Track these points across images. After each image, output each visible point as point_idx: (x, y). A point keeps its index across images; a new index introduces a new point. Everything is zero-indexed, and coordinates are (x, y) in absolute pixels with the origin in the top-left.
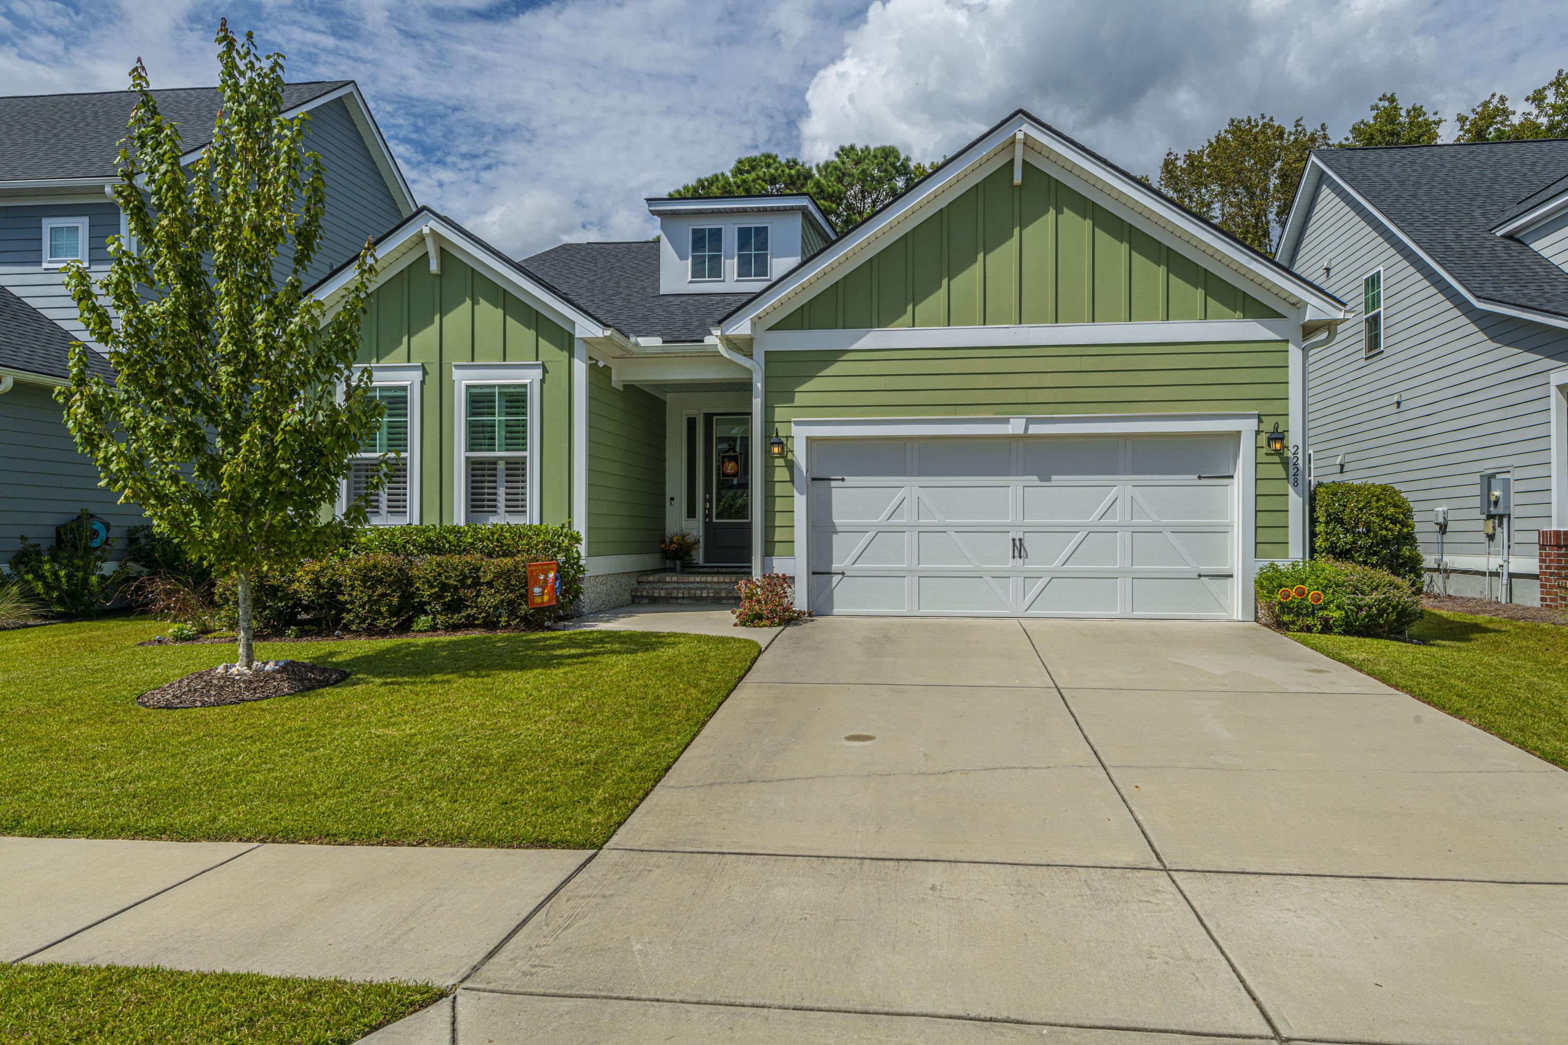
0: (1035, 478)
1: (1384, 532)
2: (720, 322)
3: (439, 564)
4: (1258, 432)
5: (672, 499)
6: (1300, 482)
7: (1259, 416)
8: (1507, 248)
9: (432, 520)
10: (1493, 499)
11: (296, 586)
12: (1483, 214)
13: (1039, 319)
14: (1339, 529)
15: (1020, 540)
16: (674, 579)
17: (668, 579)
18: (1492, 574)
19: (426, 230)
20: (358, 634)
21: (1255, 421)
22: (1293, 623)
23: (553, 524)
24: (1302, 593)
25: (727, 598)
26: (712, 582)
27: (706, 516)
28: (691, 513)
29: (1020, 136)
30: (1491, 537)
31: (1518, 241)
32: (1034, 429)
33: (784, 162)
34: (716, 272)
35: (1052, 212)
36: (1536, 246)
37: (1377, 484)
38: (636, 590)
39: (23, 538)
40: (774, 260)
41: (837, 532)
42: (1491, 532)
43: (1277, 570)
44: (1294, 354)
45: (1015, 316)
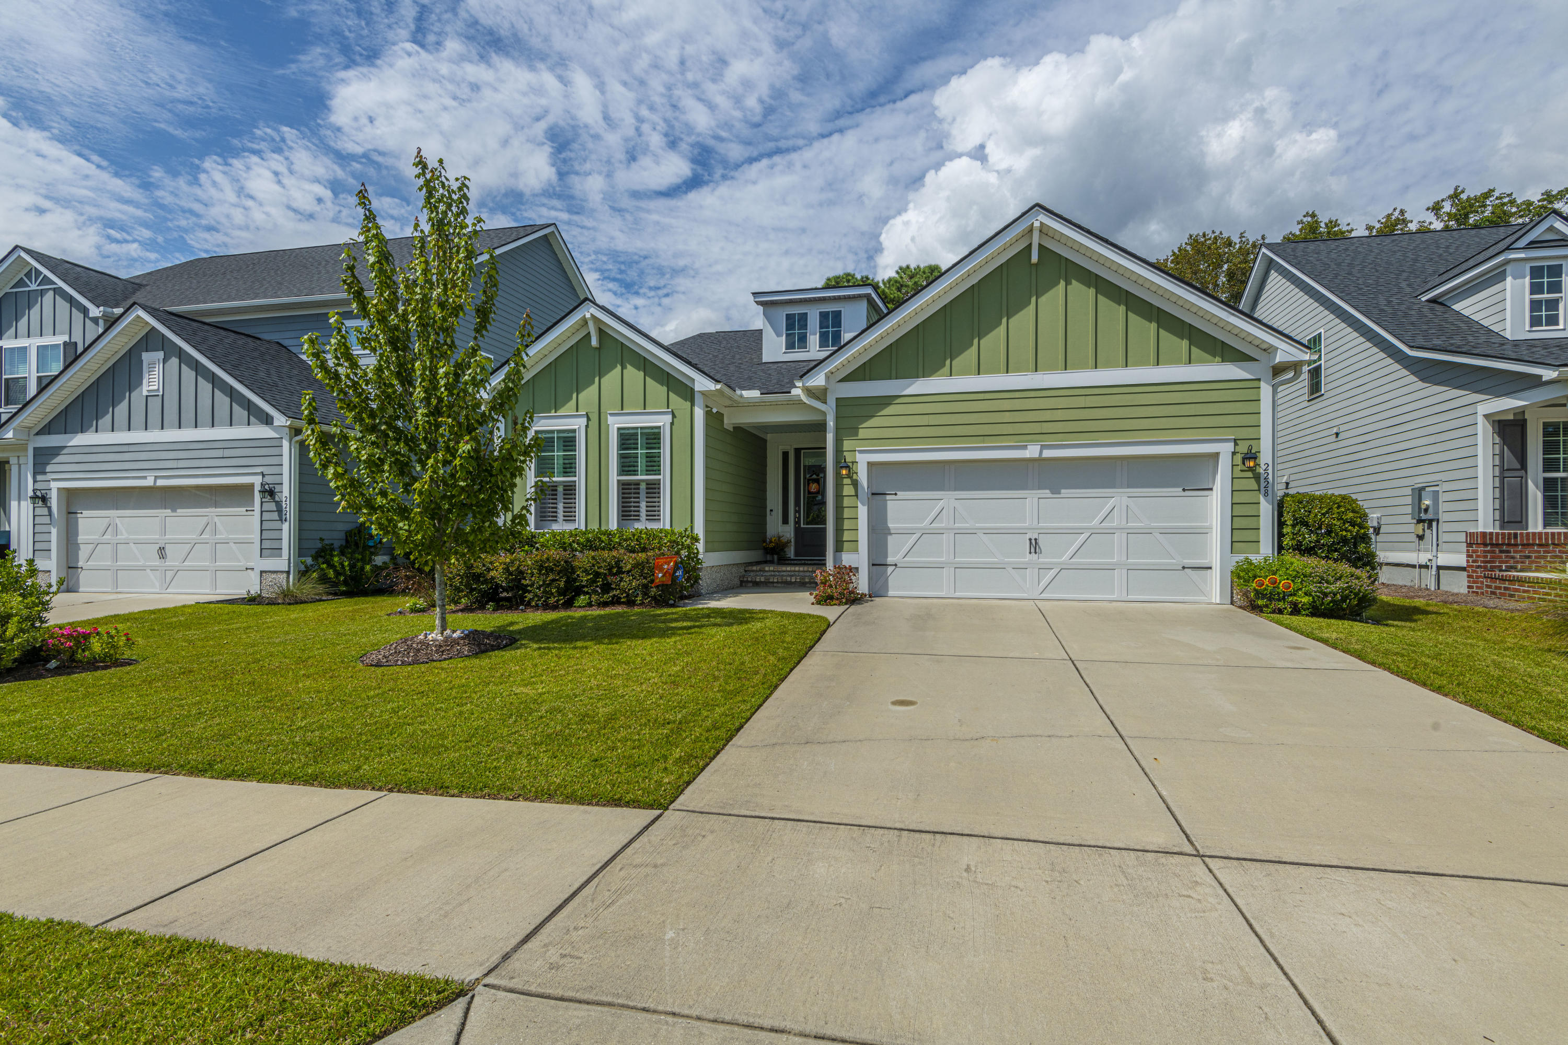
0: (1048, 491)
1: (1344, 533)
2: (802, 377)
3: (593, 558)
4: (1234, 453)
5: (771, 511)
6: (1270, 492)
7: (1235, 440)
8: (1432, 310)
9: (594, 526)
10: (1423, 507)
11: (492, 573)
12: (1409, 285)
13: (1051, 368)
14: (1304, 529)
15: (1036, 540)
16: (772, 568)
17: (767, 569)
18: (1421, 567)
19: (588, 315)
20: (537, 607)
21: (1233, 444)
22: (1267, 606)
23: (678, 529)
24: (1274, 582)
26: (799, 571)
27: (796, 523)
28: (785, 521)
29: (1037, 224)
30: (1421, 538)
31: (1441, 304)
32: (1047, 454)
33: (859, 278)
34: (804, 345)
35: (1062, 283)
36: (1456, 307)
37: (1336, 494)
38: (744, 576)
39: (322, 540)
40: (844, 331)
41: (891, 534)
42: (1421, 533)
43: (1251, 563)
44: (1266, 390)
45: (1032, 366)
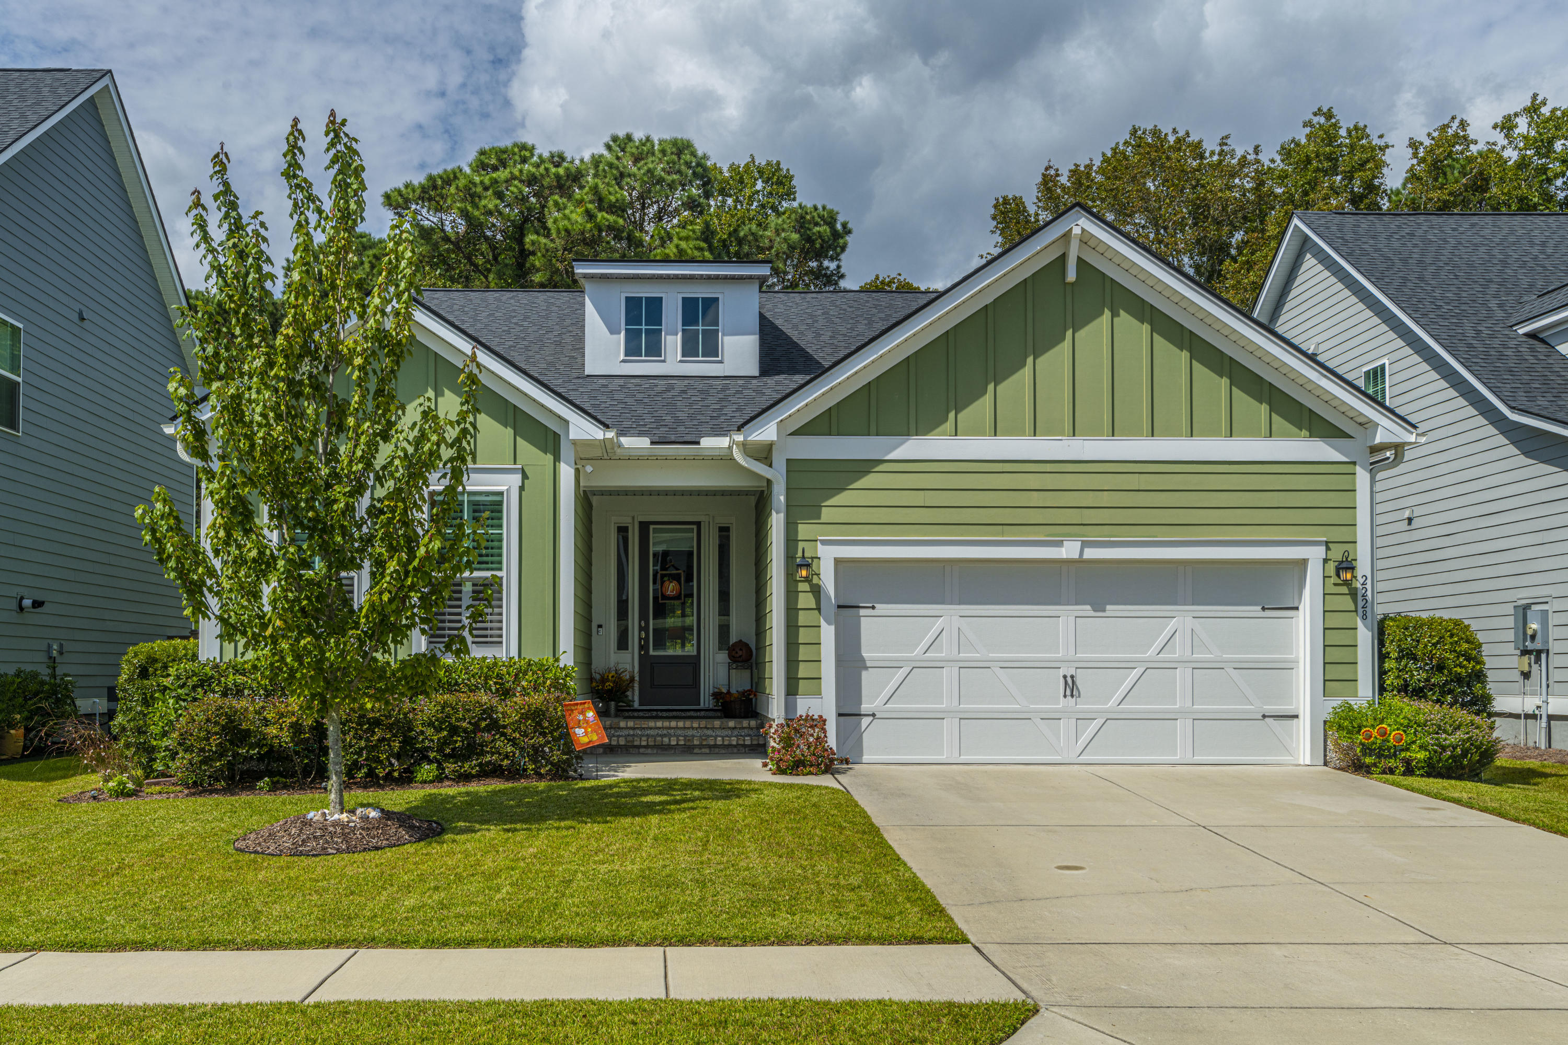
0: (1088, 607)
1: (1458, 670)
2: (740, 426)
4: (1326, 561)
5: (600, 626)
6: (1369, 614)
7: (1327, 543)
8: (1532, 349)
10: (1530, 632)
12: (1500, 306)
13: (1094, 431)
14: (1411, 664)
15: (1072, 677)
16: (631, 724)
17: (622, 724)
18: (1528, 716)
21: (1324, 548)
22: (1375, 765)
23: (534, 656)
24: (1384, 733)
25: (701, 746)
26: (677, 728)
27: (641, 647)
28: (623, 644)
29: (1076, 231)
30: (1526, 675)
31: (1543, 341)
32: (1091, 553)
33: (546, 155)
34: (655, 350)
35: (1108, 314)
36: (1561, 348)
37: (1446, 617)
40: (726, 339)
41: (866, 668)
42: (1526, 669)
43: (1350, 708)
44: (1362, 477)
45: (1067, 426)
